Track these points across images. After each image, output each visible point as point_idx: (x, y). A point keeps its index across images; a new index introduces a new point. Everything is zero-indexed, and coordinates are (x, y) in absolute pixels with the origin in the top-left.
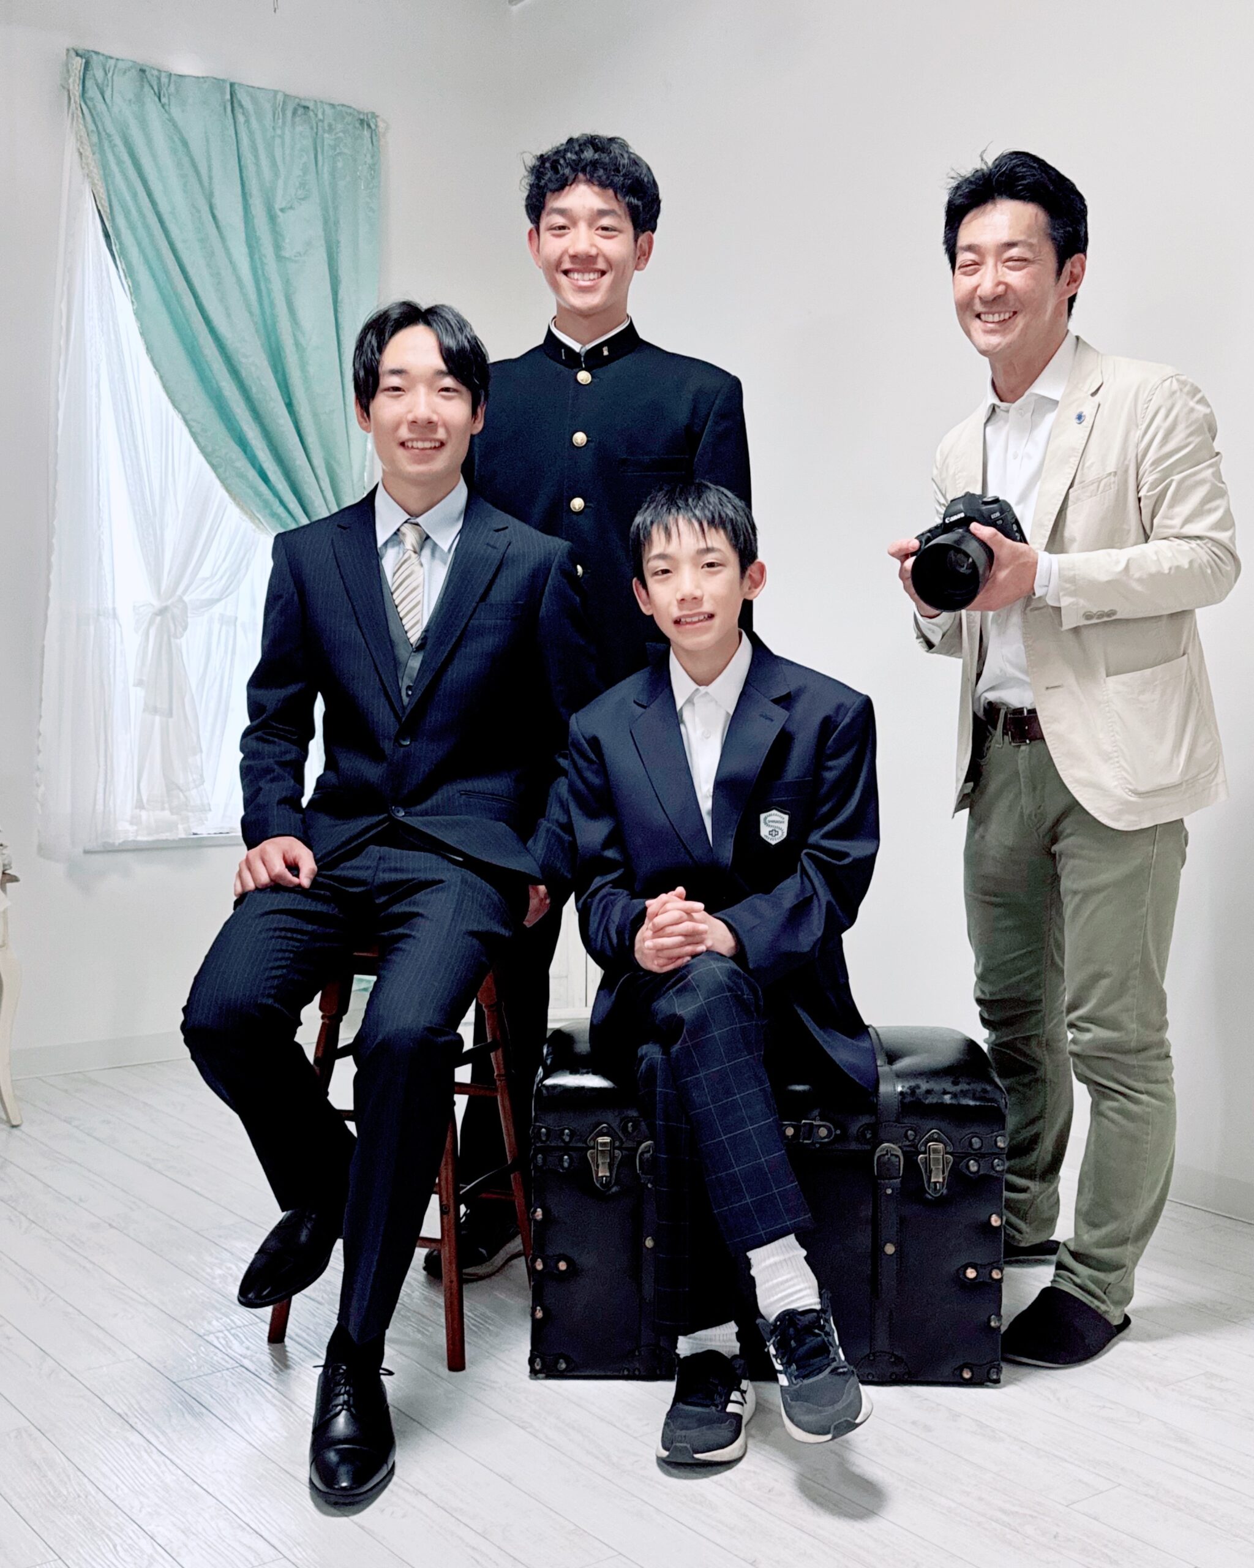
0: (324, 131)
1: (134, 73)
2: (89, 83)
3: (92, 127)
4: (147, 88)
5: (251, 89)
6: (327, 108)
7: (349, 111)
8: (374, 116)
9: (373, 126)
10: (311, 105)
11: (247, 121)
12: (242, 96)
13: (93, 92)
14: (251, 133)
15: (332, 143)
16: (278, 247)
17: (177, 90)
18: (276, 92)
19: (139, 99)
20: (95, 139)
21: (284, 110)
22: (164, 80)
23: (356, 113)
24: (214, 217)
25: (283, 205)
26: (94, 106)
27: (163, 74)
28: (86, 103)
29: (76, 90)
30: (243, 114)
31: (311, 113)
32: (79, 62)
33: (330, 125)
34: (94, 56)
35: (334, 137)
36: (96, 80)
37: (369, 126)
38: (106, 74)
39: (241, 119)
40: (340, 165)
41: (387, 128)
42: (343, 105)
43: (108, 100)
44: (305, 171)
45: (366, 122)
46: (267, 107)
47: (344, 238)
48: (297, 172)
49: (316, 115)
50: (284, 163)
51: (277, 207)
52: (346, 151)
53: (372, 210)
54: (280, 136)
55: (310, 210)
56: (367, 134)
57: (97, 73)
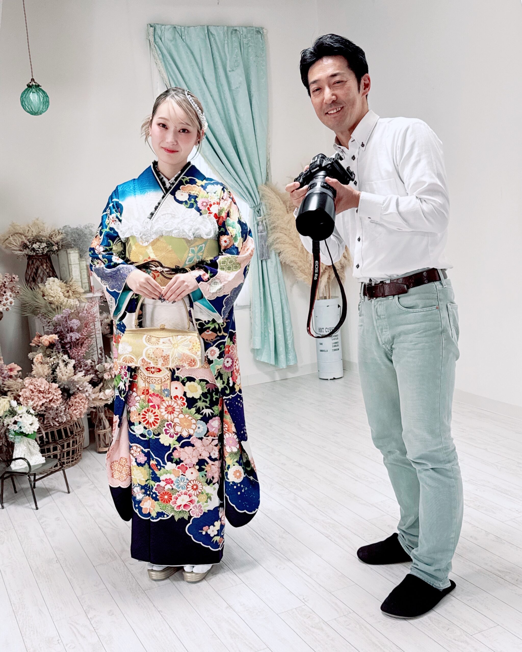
1: (171, 29)
2: (156, 37)
4: (176, 33)
5: (215, 27)
8: (262, 28)
9: (262, 33)
10: (237, 29)
12: (212, 29)
13: (158, 40)
14: (216, 44)
15: (246, 42)
16: (229, 87)
18: (224, 26)
20: (161, 57)
22: (183, 29)
24: (205, 79)
26: (159, 44)
28: (156, 44)
29: (152, 40)
30: (213, 37)
31: (238, 32)
32: (152, 29)
34: (157, 25)
35: (247, 40)
36: (158, 35)
37: (260, 33)
38: (162, 32)
39: (212, 39)
40: (250, 51)
42: (250, 26)
43: (163, 42)
45: (259, 31)
46: (221, 32)
49: (240, 32)
50: (229, 53)
54: (227, 43)
56: (260, 36)
57: (158, 31)
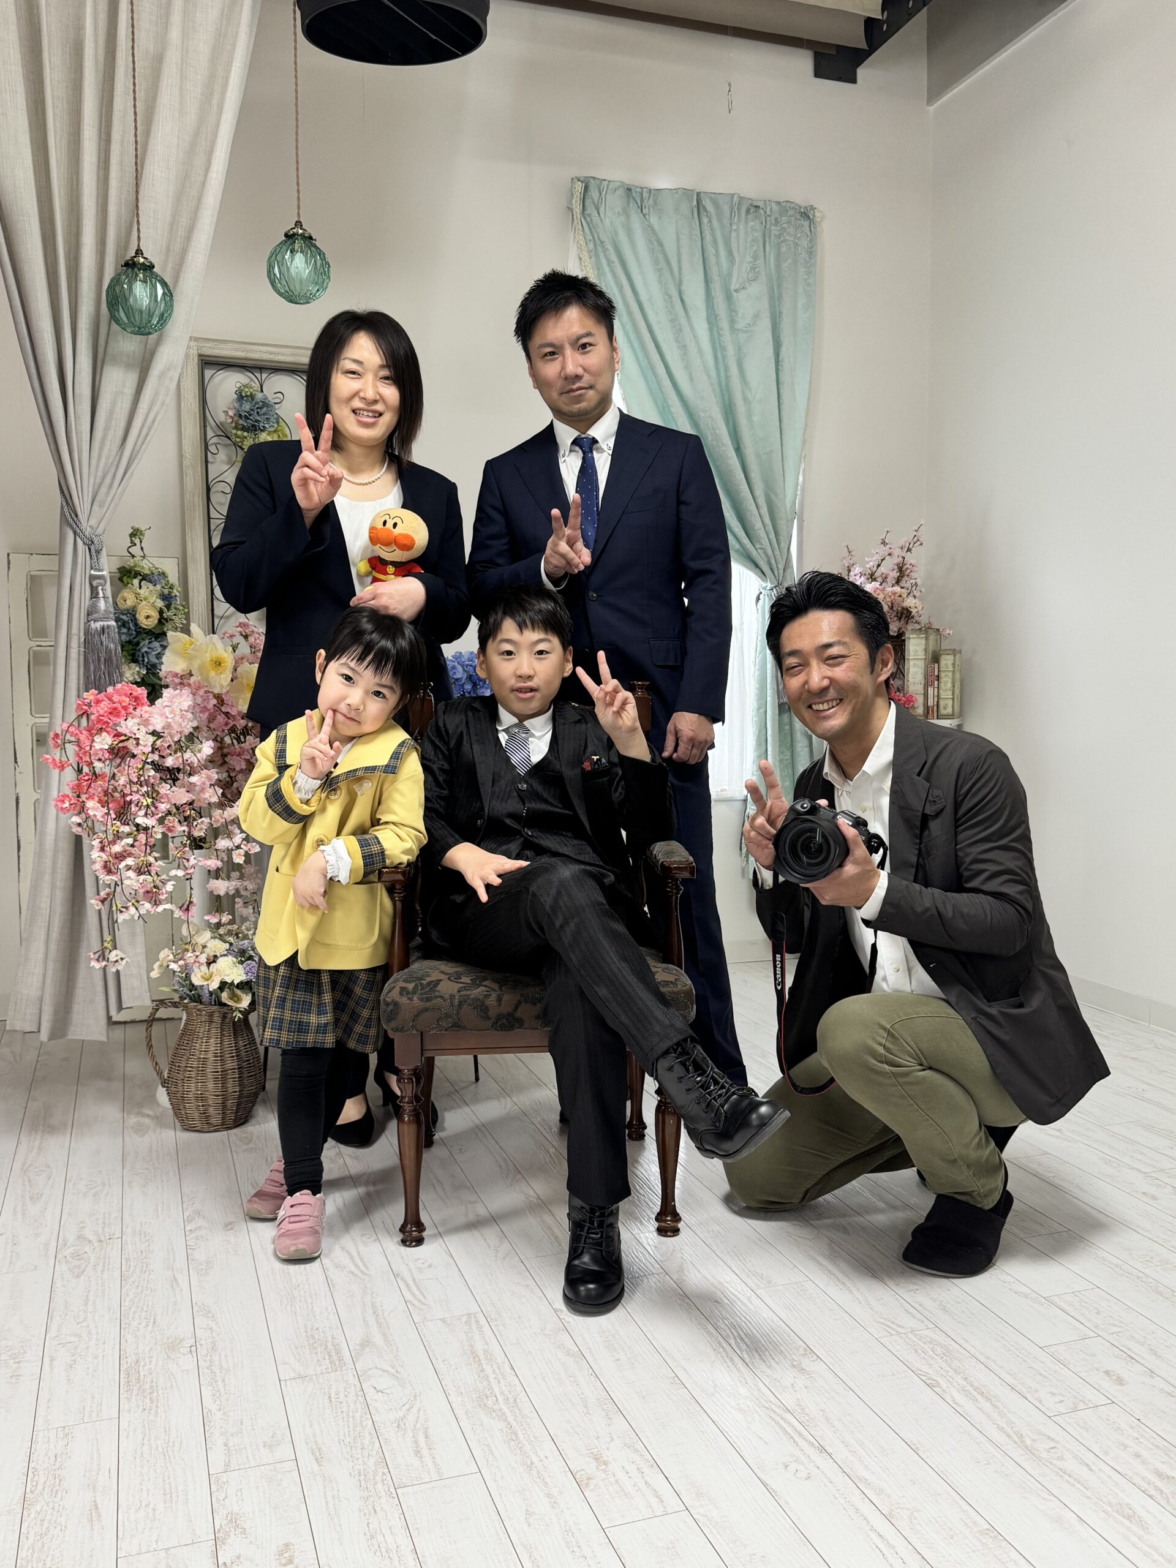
0: (772, 224)
1: (620, 192)
2: (588, 202)
3: (590, 237)
4: (631, 201)
5: (713, 196)
6: (774, 206)
7: (793, 205)
8: (813, 208)
9: (811, 217)
10: (761, 204)
11: (710, 221)
12: (707, 203)
13: (590, 209)
14: (712, 229)
15: (777, 233)
16: (732, 322)
17: (655, 202)
18: (733, 195)
19: (626, 213)
20: (591, 246)
21: (739, 210)
22: (645, 195)
23: (797, 207)
24: (682, 300)
25: (737, 286)
26: (591, 220)
27: (645, 190)
28: (585, 218)
29: (578, 209)
30: (707, 216)
31: (762, 212)
32: (579, 186)
33: (776, 219)
34: (592, 181)
35: (779, 228)
36: (593, 199)
37: (809, 217)
38: (601, 194)
39: (705, 220)
40: (783, 249)
41: (823, 218)
42: (787, 201)
43: (602, 215)
44: (755, 257)
45: (806, 214)
46: (726, 209)
47: (786, 308)
48: (749, 259)
49: (765, 212)
50: (738, 251)
51: (733, 288)
52: (788, 238)
53: (809, 285)
54: (735, 230)
55: (758, 289)
56: (806, 223)
57: (594, 194)
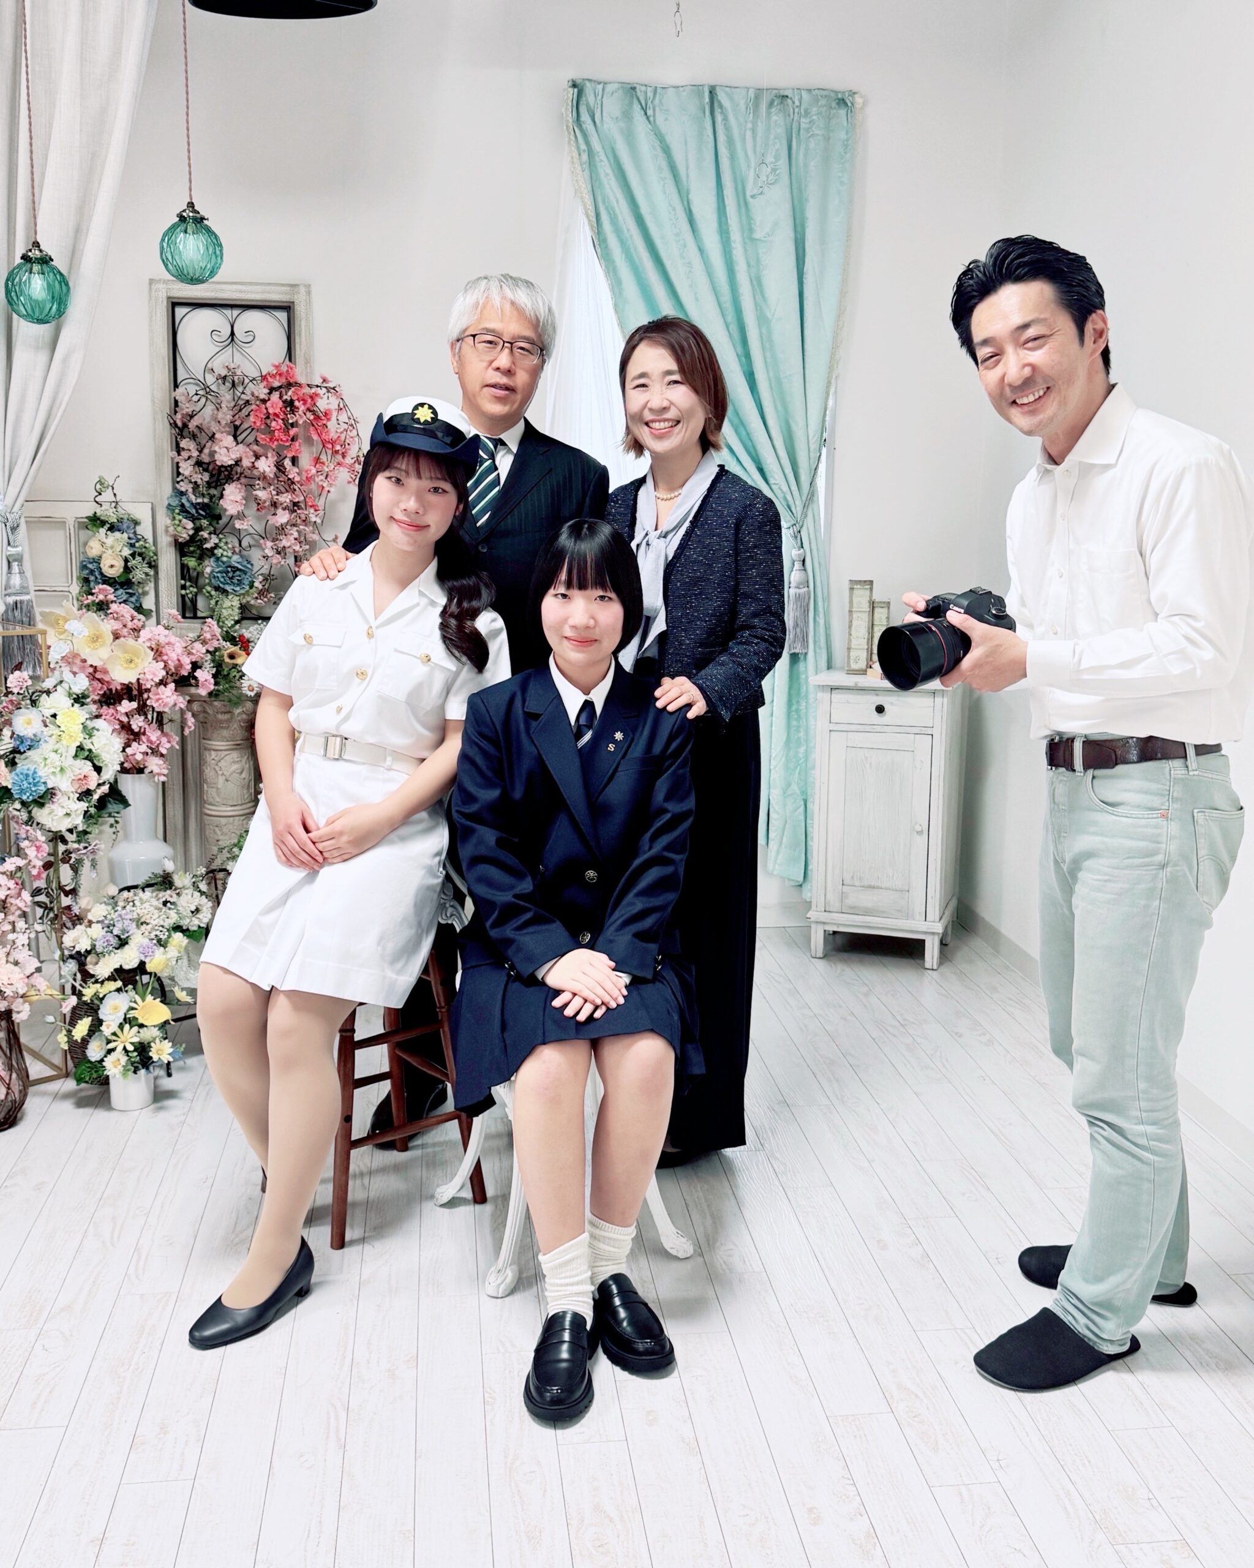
0: (800, 116)
1: (623, 92)
2: (583, 110)
3: (583, 147)
4: (635, 101)
5: (727, 89)
6: (805, 95)
7: (824, 93)
8: (853, 93)
9: (849, 104)
10: (789, 94)
11: (727, 118)
12: (722, 96)
14: (727, 129)
15: (807, 126)
16: (748, 232)
17: (660, 102)
18: (748, 89)
19: (627, 115)
20: (585, 157)
21: (757, 103)
23: (832, 94)
24: (690, 211)
25: (755, 192)
26: (586, 129)
27: (650, 88)
28: (579, 128)
30: (722, 113)
32: (574, 91)
33: (806, 110)
34: (588, 84)
35: (808, 121)
36: (587, 105)
37: (846, 104)
38: (596, 98)
39: (719, 118)
42: (821, 89)
43: (598, 122)
44: (777, 157)
45: (842, 101)
46: (742, 103)
47: (812, 214)
48: (769, 159)
49: (794, 103)
51: (748, 194)
52: (819, 132)
53: (844, 183)
54: (750, 129)
55: (779, 193)
56: (843, 112)
57: (589, 97)
